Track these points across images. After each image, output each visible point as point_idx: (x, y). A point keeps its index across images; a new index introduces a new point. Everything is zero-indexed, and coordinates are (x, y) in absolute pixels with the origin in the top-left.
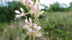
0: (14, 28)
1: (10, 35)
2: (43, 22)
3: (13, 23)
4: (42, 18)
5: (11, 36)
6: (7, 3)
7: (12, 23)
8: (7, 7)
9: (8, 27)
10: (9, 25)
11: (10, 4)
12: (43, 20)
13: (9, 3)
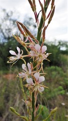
0: (13, 79)
1: (5, 91)
2: (63, 73)
3: (13, 70)
4: (61, 67)
5: (7, 93)
6: (5, 38)
7: (10, 71)
8: (5, 44)
9: (4, 76)
10: (6, 74)
11: (10, 40)
12: (63, 70)
13: (9, 38)
